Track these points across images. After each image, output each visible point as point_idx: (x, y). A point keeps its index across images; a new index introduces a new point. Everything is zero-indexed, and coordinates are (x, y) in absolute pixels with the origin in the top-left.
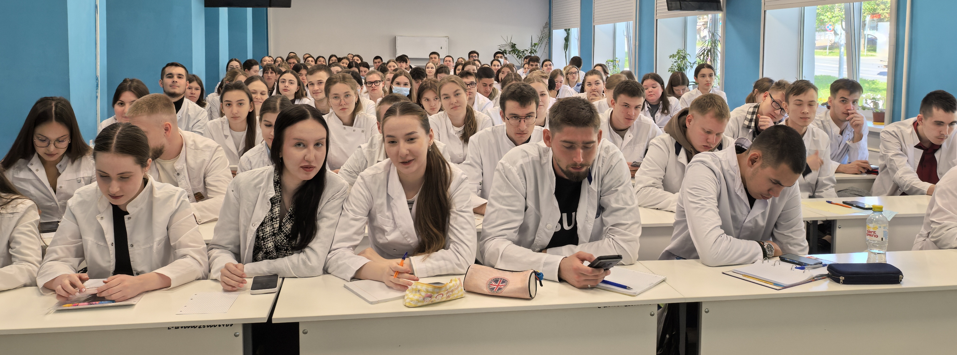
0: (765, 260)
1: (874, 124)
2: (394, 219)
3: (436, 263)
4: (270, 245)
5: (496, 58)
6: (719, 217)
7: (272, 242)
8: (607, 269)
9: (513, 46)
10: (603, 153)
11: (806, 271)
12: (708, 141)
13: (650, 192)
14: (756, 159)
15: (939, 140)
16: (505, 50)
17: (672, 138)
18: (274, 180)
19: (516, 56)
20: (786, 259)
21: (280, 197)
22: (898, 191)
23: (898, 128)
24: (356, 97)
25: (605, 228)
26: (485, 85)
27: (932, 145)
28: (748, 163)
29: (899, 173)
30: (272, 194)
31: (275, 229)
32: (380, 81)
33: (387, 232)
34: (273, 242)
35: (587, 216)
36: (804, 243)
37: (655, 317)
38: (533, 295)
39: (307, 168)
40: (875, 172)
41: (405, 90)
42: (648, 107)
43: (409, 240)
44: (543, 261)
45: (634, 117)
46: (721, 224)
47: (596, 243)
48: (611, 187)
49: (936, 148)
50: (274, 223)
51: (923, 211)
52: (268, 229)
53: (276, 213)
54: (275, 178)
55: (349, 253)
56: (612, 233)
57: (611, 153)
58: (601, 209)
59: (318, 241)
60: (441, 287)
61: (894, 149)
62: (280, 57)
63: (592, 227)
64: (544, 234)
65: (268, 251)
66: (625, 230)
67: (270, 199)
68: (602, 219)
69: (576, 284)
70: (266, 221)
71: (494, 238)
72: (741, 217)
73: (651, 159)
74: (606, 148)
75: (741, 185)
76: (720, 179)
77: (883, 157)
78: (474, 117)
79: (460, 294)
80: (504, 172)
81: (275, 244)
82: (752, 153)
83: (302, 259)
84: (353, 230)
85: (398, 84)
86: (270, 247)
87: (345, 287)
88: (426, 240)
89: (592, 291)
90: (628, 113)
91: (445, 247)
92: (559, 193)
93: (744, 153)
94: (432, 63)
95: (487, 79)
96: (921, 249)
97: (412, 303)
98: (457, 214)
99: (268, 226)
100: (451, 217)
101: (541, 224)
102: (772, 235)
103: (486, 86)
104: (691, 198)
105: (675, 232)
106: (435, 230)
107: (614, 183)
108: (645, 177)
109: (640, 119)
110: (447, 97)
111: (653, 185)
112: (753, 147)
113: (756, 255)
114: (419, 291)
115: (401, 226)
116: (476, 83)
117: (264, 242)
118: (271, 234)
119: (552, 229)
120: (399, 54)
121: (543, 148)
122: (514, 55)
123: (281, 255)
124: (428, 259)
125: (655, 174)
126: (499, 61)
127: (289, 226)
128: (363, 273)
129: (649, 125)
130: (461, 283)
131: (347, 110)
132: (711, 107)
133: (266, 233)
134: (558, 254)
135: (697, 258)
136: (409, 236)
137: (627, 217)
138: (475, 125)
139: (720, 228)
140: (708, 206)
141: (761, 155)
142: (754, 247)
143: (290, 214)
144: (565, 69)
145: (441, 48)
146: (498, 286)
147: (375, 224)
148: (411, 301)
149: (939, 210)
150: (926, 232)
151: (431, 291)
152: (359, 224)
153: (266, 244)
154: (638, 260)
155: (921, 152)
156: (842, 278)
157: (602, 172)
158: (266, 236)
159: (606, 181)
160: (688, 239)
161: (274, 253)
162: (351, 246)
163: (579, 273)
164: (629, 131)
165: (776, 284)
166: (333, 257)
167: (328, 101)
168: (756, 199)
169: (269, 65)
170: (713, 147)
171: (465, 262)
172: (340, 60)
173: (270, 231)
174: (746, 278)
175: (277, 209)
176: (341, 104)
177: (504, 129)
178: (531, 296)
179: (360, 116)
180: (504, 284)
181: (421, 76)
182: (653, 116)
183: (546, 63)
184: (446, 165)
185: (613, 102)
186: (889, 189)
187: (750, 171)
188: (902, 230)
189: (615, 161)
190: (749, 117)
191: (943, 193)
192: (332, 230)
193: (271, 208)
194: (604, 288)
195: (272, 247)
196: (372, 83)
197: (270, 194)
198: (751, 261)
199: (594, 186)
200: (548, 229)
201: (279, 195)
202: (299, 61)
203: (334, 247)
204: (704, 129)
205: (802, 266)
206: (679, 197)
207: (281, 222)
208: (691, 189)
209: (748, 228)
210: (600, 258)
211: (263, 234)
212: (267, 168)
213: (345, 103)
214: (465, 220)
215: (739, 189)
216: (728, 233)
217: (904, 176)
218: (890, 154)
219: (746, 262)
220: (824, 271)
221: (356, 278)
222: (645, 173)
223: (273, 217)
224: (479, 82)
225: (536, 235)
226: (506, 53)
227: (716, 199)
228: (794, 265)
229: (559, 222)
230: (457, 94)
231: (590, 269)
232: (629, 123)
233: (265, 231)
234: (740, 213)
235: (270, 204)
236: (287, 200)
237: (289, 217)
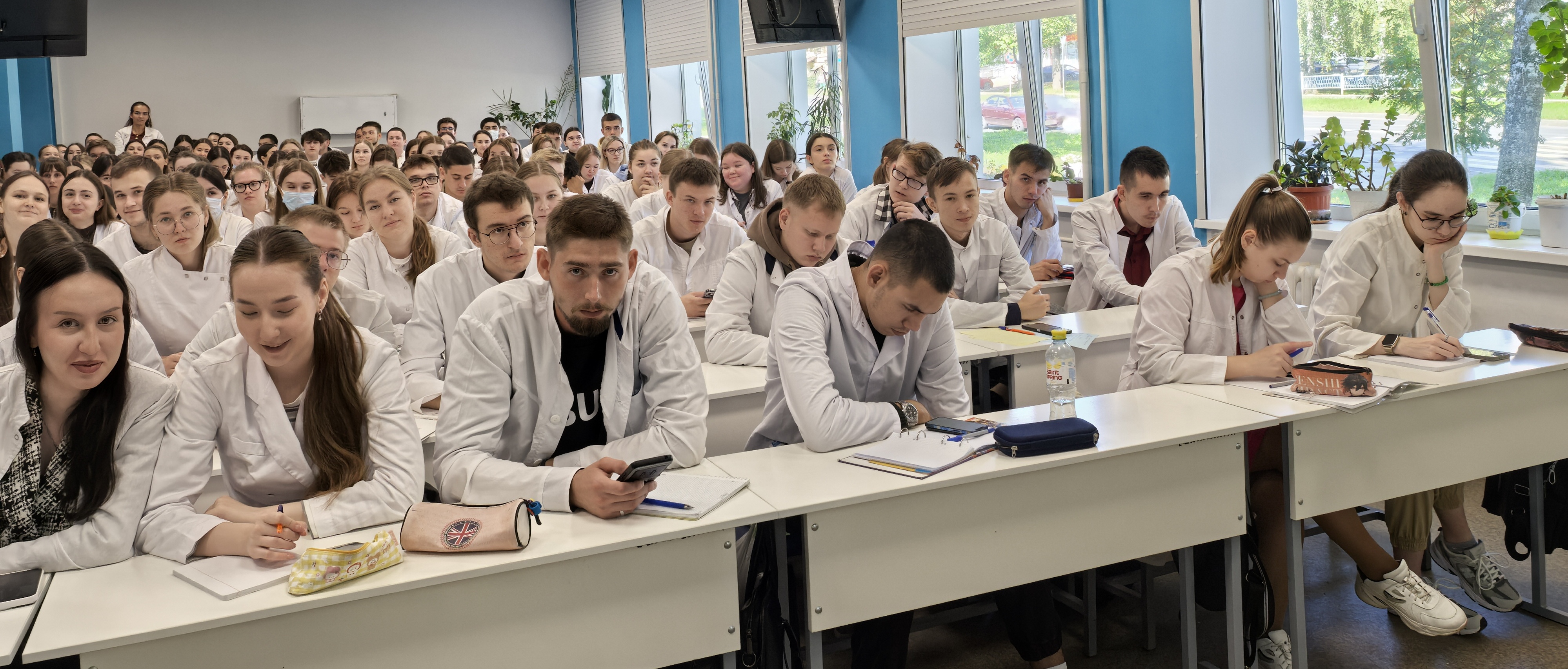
0: (904, 431)
1: (1070, 201)
2: (263, 441)
3: (350, 506)
4: (24, 515)
5: (484, 129)
6: (830, 370)
7: (27, 510)
8: (651, 480)
9: (515, 106)
10: (640, 286)
11: (964, 442)
12: (815, 248)
13: (728, 340)
14: (880, 274)
15: (1150, 220)
16: (501, 115)
17: (760, 248)
18: (26, 391)
19: (520, 123)
20: (935, 427)
21: (40, 422)
22: (1102, 301)
23: (1095, 207)
24: (206, 216)
25: (648, 411)
26: (457, 177)
27: (1142, 229)
28: (869, 281)
29: (1100, 275)
30: (23, 418)
31: (33, 485)
32: (260, 182)
33: (251, 465)
34: (29, 508)
35: (618, 393)
36: (964, 398)
37: (733, 548)
38: (524, 542)
39: (87, 365)
40: (1068, 275)
41: (305, 198)
42: (733, 199)
43: (294, 473)
44: (543, 480)
45: (704, 217)
46: (833, 381)
47: (636, 437)
48: (655, 341)
49: (1148, 232)
50: (30, 473)
51: (1127, 330)
52: (18, 486)
53: (34, 454)
54: (28, 387)
55: (183, 511)
56: (661, 417)
57: (653, 283)
58: (641, 379)
59: (121, 496)
60: (356, 552)
61: (1091, 239)
62: (77, 144)
63: (628, 411)
64: (546, 433)
65: (21, 527)
66: (682, 409)
67: (19, 428)
68: (643, 396)
69: (598, 511)
70: (13, 470)
71: (456, 452)
72: (865, 366)
73: (728, 284)
74: (644, 276)
75: (861, 314)
76: (828, 309)
77: (1077, 252)
78: (430, 238)
79: (393, 558)
80: (470, 335)
81: (33, 511)
82: (873, 265)
83: (88, 534)
84: (189, 466)
85: (293, 186)
86: (24, 519)
87: (176, 575)
88: (328, 471)
89: (628, 520)
90: (695, 213)
91: (366, 476)
92: (568, 361)
93: (862, 266)
94: (366, 142)
95: (461, 166)
96: (1129, 388)
97: (302, 587)
98: (380, 418)
99: (18, 479)
100: (370, 425)
101: (540, 417)
102: (916, 389)
103: (459, 179)
104: (785, 343)
105: (768, 402)
106: (344, 452)
107: (659, 333)
108: (722, 314)
109: (715, 219)
110: (376, 206)
111: (735, 327)
112: (874, 256)
113: (889, 425)
114: (315, 564)
115: (276, 452)
116: (438, 177)
117: (11, 511)
118: (23, 494)
119: (561, 422)
120: (307, 127)
121: (538, 286)
122: (518, 123)
123: (48, 530)
124: (337, 502)
125: (736, 308)
126: (489, 134)
127: (61, 476)
128: (209, 547)
129: (730, 229)
130: (394, 539)
131: (189, 241)
132: (816, 194)
133: (14, 494)
134: (572, 465)
135: (801, 440)
136: (295, 467)
137: (685, 387)
138: (431, 253)
139: (831, 387)
140: (812, 354)
141: (887, 268)
142: (887, 412)
143: (61, 454)
144: (601, 141)
145: (385, 114)
146: (463, 533)
147: (229, 453)
148: (301, 584)
149: (1148, 328)
150: (1133, 362)
151: (338, 561)
152: (198, 456)
153: (16, 513)
154: (707, 456)
155: (1127, 240)
156: (1014, 448)
157: (640, 316)
158: (15, 499)
159: (646, 331)
160: (786, 411)
161: (32, 528)
162: (187, 497)
163: (603, 492)
164: (698, 241)
165: (919, 470)
166: (151, 522)
167: (151, 229)
168: (884, 337)
169: (52, 161)
170: (823, 256)
171: (406, 500)
172: (194, 143)
173: (23, 490)
174: (877, 464)
175: (34, 447)
176: (175, 232)
177: (478, 257)
178: (520, 544)
179: (214, 249)
180: (472, 530)
181: (340, 167)
182: (742, 211)
183: (571, 134)
184: (354, 333)
185: (669, 196)
186: (1089, 299)
187: (871, 293)
188: (1103, 362)
189: (659, 296)
190: (882, 204)
191: (1151, 303)
192: (147, 474)
193: (24, 445)
194: (646, 513)
195: (28, 518)
196: (245, 185)
197: (19, 419)
198: (883, 435)
199: (628, 343)
200: (554, 424)
201: (38, 419)
202: (112, 150)
203: (152, 504)
204: (806, 231)
205: (957, 433)
206: (770, 343)
207: (44, 469)
208: (785, 329)
209: (877, 383)
210: (634, 465)
211: (7, 497)
212: (11, 369)
213: (185, 230)
214: (397, 428)
215: (858, 321)
216: (845, 393)
217: (1106, 278)
218: (1086, 247)
219: (875, 438)
220: (989, 439)
221: (199, 553)
222: (720, 308)
223: (28, 461)
224: (446, 173)
225: (534, 437)
226: (502, 119)
227: (823, 341)
228: (945, 435)
229: (572, 409)
230: (394, 200)
231: (620, 484)
232: (697, 228)
233: (11, 489)
234: (863, 361)
235: (21, 439)
236: (55, 428)
237: (60, 460)
